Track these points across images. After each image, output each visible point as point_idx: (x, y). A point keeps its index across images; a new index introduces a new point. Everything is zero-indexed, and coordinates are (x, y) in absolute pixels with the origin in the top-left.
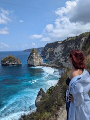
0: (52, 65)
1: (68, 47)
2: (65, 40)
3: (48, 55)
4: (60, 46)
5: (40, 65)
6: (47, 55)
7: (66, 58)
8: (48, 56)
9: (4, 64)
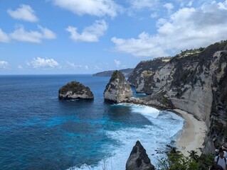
0: (151, 102)
1: (185, 68)
2: (177, 56)
3: (143, 84)
4: (166, 67)
5: (127, 102)
6: (140, 82)
7: (178, 90)
8: (141, 86)
9: (64, 96)
